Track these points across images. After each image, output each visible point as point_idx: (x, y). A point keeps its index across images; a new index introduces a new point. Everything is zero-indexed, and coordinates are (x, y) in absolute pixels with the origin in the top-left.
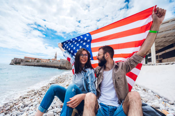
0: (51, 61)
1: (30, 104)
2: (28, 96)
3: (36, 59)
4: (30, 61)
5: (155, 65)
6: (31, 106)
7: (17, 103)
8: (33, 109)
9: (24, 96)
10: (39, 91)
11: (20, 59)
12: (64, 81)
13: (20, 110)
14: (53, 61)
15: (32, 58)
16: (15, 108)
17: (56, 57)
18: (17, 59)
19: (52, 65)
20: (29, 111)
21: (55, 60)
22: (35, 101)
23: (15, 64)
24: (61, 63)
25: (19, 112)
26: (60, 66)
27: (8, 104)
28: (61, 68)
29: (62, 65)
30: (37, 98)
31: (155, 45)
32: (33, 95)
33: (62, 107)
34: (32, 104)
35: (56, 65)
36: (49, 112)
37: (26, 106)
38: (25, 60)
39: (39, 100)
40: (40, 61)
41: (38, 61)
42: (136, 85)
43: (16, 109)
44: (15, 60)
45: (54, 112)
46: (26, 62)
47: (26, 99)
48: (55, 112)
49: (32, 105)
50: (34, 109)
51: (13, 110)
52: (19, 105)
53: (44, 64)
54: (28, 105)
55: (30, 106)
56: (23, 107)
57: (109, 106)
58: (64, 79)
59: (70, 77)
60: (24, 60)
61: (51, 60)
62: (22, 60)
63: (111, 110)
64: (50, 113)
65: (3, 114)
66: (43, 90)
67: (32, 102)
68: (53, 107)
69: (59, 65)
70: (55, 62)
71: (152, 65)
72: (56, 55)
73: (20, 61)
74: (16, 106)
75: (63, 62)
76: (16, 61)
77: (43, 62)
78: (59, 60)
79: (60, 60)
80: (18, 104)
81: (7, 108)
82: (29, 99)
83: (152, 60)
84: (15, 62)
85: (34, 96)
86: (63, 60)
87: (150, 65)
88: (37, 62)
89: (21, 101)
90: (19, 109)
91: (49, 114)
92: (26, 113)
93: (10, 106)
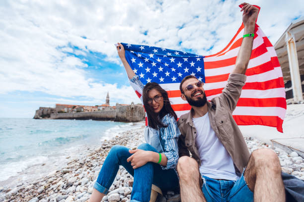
0: (101, 108)
1: (76, 182)
2: (70, 170)
3: (74, 107)
4: (66, 111)
5: (301, 102)
6: (79, 186)
7: (55, 181)
8: (82, 190)
9: (65, 170)
10: (86, 161)
11: (49, 108)
12: (126, 143)
13: (61, 192)
14: (104, 109)
15: (68, 106)
16: (53, 189)
17: (108, 101)
18: (45, 108)
19: (103, 115)
20: (77, 193)
21: (106, 106)
22: (83, 177)
23: (41, 118)
24: (117, 110)
25: (59, 195)
26: (117, 116)
27: (40, 183)
28: (118, 119)
29: (120, 115)
30: (86, 172)
31: (299, 64)
32: (78, 167)
33: (131, 184)
34: (80, 181)
35: (109, 116)
36: (111, 194)
37: (69, 185)
38: (58, 110)
39: (89, 175)
40: (82, 110)
41: (79, 110)
42: (265, 144)
43: (54, 191)
44: (41, 111)
45: (119, 193)
46: (59, 112)
47: (67, 174)
48: (121, 193)
49: (80, 184)
50: (84, 189)
51: (49, 193)
52: (58, 184)
53: (88, 115)
54: (74, 184)
55: (77, 186)
56: (65, 187)
57: (218, 180)
58: (126, 139)
59: (137, 135)
60: (55, 110)
61: (101, 106)
62: (52, 110)
63: (224, 188)
64: (113, 195)
65: (36, 198)
66: (93, 158)
67: (78, 178)
68: (115, 186)
69: (114, 115)
70: (107, 110)
71: (296, 103)
72: (108, 97)
73: (49, 111)
74: (54, 186)
75: (120, 108)
76: (43, 113)
77: (86, 111)
78: (114, 107)
79: (115, 105)
80: (56, 183)
81: (39, 190)
82: (74, 175)
83: (294, 94)
84: (41, 114)
85: (80, 169)
86: (120, 105)
87: (291, 103)
88: (77, 112)
89: (61, 178)
90: (59, 190)
91: (111, 197)
92: (72, 197)
93: (43, 187)
